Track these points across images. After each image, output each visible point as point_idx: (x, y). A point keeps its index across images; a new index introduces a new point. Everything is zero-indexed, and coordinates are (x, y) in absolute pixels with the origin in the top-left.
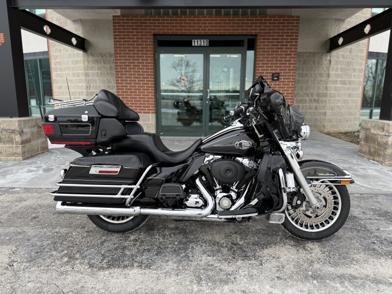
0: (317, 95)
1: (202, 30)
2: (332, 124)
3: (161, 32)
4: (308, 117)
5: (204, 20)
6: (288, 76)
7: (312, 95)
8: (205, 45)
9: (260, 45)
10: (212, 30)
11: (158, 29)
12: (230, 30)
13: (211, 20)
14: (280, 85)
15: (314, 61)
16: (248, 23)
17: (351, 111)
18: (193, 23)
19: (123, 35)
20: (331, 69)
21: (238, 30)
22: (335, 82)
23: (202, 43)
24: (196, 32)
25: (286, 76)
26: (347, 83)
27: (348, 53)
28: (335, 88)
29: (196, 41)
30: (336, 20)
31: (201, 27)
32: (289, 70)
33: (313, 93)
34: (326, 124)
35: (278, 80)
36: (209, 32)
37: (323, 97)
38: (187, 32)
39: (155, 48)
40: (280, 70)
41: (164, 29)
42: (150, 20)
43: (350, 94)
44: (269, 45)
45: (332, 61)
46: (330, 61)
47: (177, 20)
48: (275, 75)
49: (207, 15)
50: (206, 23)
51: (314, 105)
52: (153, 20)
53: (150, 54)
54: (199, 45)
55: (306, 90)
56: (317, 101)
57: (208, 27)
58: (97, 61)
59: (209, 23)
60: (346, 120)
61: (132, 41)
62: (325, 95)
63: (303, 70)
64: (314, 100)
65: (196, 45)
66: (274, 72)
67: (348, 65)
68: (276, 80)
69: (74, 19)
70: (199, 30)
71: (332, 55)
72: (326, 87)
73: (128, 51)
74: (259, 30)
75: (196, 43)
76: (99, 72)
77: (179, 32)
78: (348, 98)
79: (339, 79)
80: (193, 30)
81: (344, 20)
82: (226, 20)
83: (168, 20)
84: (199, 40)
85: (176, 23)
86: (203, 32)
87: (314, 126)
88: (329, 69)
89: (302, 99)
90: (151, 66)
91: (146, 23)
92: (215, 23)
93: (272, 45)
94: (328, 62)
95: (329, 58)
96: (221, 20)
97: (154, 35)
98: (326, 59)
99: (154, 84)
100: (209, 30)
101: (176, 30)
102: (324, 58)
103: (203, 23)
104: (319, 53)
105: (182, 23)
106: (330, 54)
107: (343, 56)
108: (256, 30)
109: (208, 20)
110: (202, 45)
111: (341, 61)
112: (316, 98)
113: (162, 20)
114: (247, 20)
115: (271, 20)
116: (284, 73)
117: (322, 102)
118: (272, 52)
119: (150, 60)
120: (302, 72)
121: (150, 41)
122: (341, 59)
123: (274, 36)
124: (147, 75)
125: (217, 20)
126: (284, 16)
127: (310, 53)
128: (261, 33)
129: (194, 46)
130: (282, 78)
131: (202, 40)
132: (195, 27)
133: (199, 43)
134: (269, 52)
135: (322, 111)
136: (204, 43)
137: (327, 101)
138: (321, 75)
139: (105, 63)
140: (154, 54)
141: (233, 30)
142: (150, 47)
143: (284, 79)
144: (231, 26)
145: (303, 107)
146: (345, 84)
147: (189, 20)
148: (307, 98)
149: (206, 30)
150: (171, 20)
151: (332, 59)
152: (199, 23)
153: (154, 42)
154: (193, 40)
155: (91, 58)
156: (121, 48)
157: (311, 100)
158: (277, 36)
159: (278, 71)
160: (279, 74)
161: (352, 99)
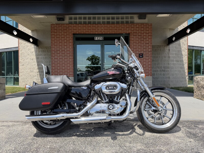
0: (164, 68)
1: (100, 31)
2: (173, 83)
3: (77, 33)
4: (160, 80)
5: (101, 26)
6: (148, 55)
7: (161, 67)
8: (102, 39)
9: (132, 39)
10: (105, 31)
11: (76, 31)
12: (115, 31)
13: (104, 26)
14: (144, 60)
15: (161, 50)
16: (125, 28)
17: (183, 76)
18: (95, 28)
19: (56, 34)
20: (170, 54)
21: (119, 31)
22: (173, 61)
23: (100, 38)
24: (97, 33)
25: (147, 55)
26: (179, 61)
27: (178, 46)
28: (173, 63)
29: (96, 37)
30: (170, 29)
31: (99, 30)
32: (148, 52)
33: (162, 67)
34: (170, 83)
35: (142, 57)
36: (104, 33)
37: (167, 68)
38: (92, 33)
39: (74, 41)
40: (143, 52)
41: (79, 31)
42: (71, 26)
43: (181, 67)
44: (137, 39)
45: (170, 50)
46: (169, 50)
47: (86, 26)
48: (141, 55)
49: (102, 24)
50: (102, 28)
51: (163, 73)
52: (73, 26)
53: (71, 44)
54: (98, 39)
55: (157, 65)
56: (164, 71)
57: (103, 30)
58: (44, 51)
59: (103, 28)
60: (181, 81)
61: (61, 38)
62: (168, 68)
63: (155, 55)
64: (163, 70)
65: (97, 39)
66: (140, 53)
67: (179, 52)
68: (141, 57)
69: (32, 30)
70: (98, 31)
71: (170, 47)
72: (168, 63)
73: (59, 42)
74: (131, 31)
75: (96, 38)
76: (45, 57)
77: (87, 33)
78: (181, 69)
79: (175, 59)
80: (95, 31)
81: (174, 29)
82: (112, 26)
83: (81, 26)
84: (98, 37)
85: (85, 28)
86: (100, 33)
87: (164, 85)
88: (169, 54)
89: (156, 70)
90: (71, 50)
91: (69, 28)
92: (107, 28)
93: (138, 39)
94: (168, 50)
95: (168, 48)
96: (110, 26)
97: (74, 34)
98: (167, 48)
99: (73, 60)
100: (103, 31)
101: (85, 31)
102: (166, 48)
103: (100, 28)
104: (163, 46)
105: (89, 28)
106: (169, 46)
107: (176, 47)
108: (129, 31)
109: (103, 26)
110: (100, 39)
111: (175, 50)
112: (164, 69)
113: (78, 26)
114: (124, 26)
115: (137, 26)
116: (145, 53)
117: (167, 71)
118: (138, 42)
119: (71, 48)
120: (155, 56)
121: (71, 37)
122: (174, 49)
123: (139, 34)
124: (69, 55)
125: (107, 26)
126: (143, 24)
127: (158, 45)
128: (132, 32)
129: (95, 40)
130: (144, 56)
131: (100, 37)
132: (96, 30)
133: (98, 38)
134: (137, 42)
135: (167, 76)
136: (101, 38)
137: (170, 71)
138: (165, 57)
139: (48, 52)
140: (74, 44)
141: (117, 31)
142: (71, 41)
143: (146, 57)
144: (115, 29)
145: (157, 74)
146: (178, 62)
147: (92, 26)
148: (159, 69)
149: (102, 31)
150: (83, 26)
151: (170, 49)
152: (98, 28)
153: (73, 38)
154: (95, 37)
155: (40, 50)
156: (55, 41)
157: (161, 70)
158: (141, 34)
159: (142, 52)
160: (142, 54)
161: (183, 70)
